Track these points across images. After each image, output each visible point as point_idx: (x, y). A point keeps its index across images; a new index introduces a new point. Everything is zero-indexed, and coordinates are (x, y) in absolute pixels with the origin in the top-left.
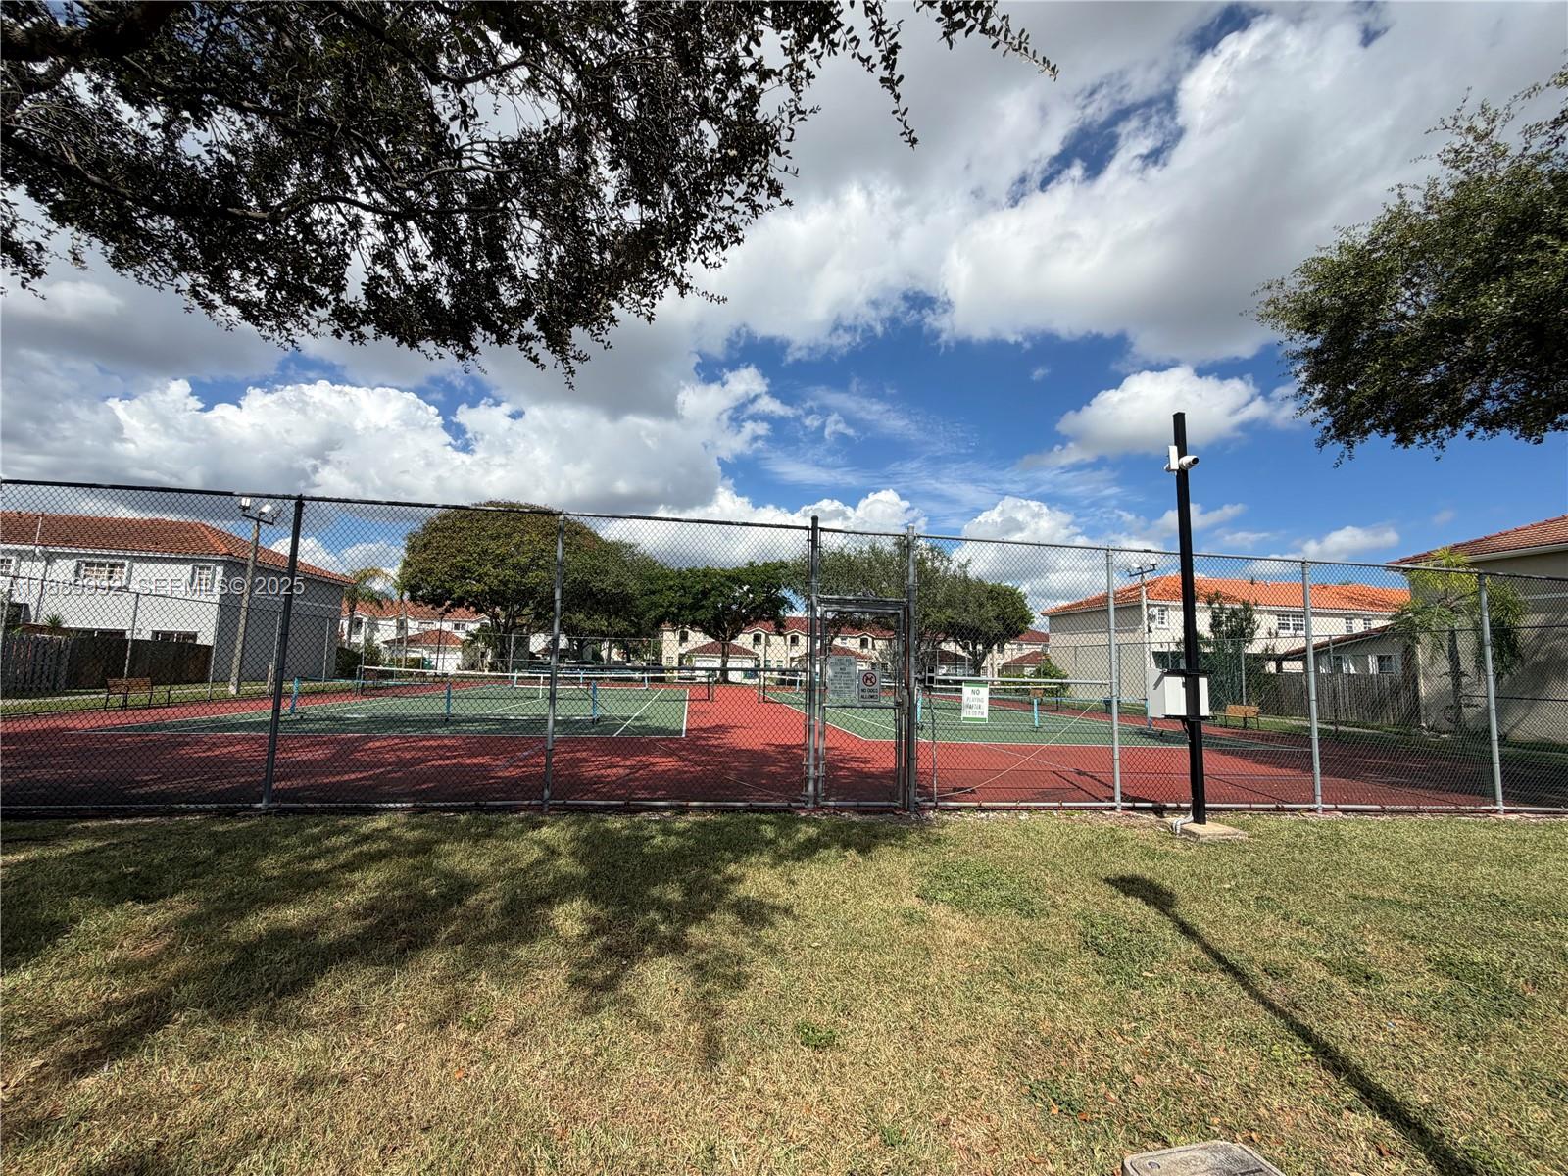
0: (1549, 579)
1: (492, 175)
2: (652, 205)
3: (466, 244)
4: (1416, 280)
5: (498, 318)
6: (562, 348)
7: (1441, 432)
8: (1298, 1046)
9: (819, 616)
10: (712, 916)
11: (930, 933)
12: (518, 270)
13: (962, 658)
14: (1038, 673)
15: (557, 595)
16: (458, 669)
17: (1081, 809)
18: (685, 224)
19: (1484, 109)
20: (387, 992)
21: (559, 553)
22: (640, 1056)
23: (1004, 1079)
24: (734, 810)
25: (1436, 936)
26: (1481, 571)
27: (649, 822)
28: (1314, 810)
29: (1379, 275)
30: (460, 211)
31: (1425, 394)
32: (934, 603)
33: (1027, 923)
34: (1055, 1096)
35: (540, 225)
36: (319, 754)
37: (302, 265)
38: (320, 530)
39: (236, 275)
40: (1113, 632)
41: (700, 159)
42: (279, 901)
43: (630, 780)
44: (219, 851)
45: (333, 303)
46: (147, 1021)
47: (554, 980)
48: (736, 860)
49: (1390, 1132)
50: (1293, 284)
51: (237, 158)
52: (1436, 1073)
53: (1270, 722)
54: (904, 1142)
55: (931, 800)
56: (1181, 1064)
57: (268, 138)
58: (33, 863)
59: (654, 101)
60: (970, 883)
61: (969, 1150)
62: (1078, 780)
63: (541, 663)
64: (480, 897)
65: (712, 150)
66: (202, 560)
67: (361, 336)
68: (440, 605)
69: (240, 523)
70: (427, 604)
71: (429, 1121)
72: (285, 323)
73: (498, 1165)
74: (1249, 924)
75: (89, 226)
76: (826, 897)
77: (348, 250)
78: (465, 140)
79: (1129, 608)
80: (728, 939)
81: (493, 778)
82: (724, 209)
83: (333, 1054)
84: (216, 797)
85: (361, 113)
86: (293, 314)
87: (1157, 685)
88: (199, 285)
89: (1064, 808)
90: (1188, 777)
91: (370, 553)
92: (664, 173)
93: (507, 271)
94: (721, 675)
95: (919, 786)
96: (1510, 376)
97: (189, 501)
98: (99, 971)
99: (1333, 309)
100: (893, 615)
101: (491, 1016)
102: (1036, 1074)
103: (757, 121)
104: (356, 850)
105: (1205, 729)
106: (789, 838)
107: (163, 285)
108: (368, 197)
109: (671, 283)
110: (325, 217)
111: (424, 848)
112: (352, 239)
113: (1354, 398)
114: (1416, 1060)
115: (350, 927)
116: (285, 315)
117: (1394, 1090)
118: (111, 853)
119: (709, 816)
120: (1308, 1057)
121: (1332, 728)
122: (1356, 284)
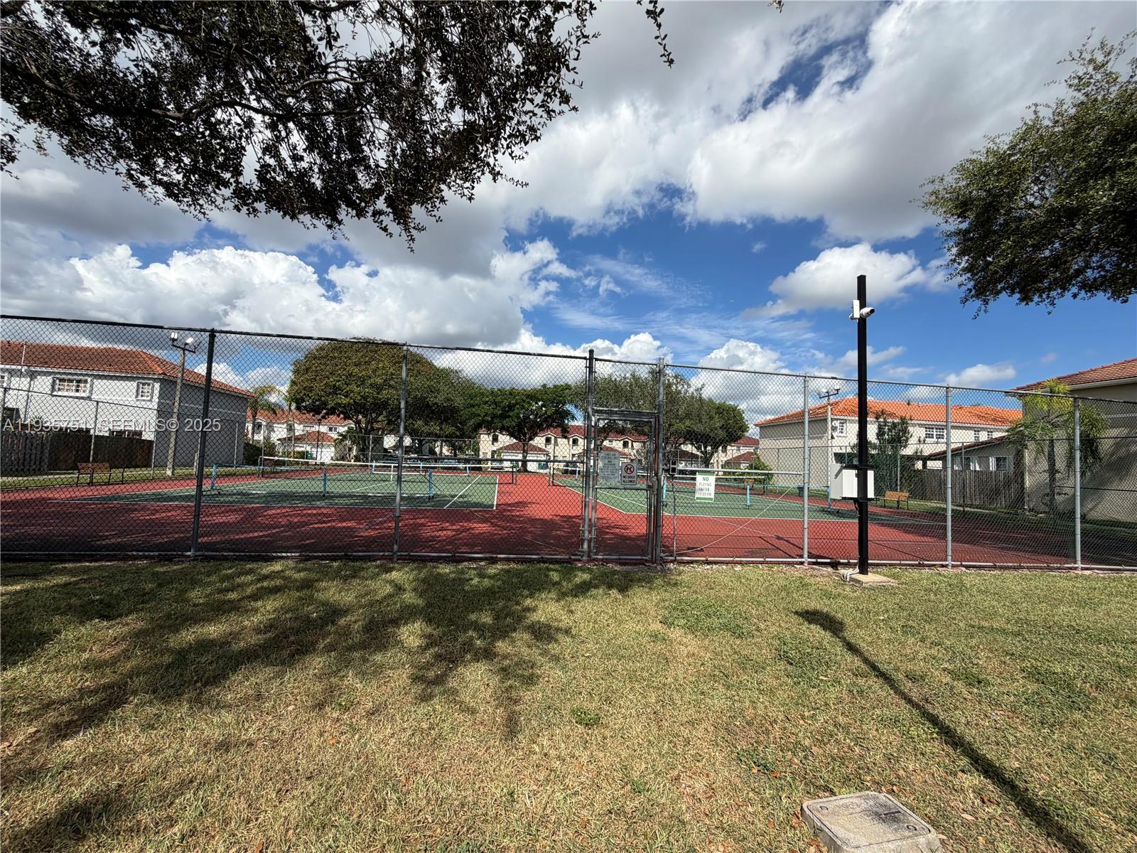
0: (1125, 402)
1: (351, 86)
2: (472, 110)
3: (333, 140)
4: (1042, 178)
5: (357, 197)
6: (405, 221)
7: (1053, 293)
8: (928, 728)
9: (593, 424)
10: (514, 635)
11: (669, 648)
12: (371, 160)
13: (697, 456)
14: (751, 467)
15: (403, 405)
16: (332, 459)
17: (779, 563)
18: (497, 124)
19: (1103, 45)
20: (281, 684)
21: (404, 374)
22: (461, 729)
23: (719, 748)
24: (531, 561)
25: (1029, 653)
26: (1076, 396)
27: (469, 568)
28: (946, 566)
29: (1015, 173)
30: (328, 113)
31: (1044, 264)
32: (677, 417)
33: (738, 642)
34: (756, 760)
35: (388, 126)
36: (232, 518)
37: (209, 155)
38: (231, 358)
39: (161, 162)
40: (807, 437)
41: (508, 75)
42: (203, 620)
43: (456, 539)
44: (160, 585)
45: (234, 184)
46: (110, 702)
47: (401, 677)
48: (531, 596)
49: (991, 787)
50: (950, 180)
51: (159, 72)
52: (1025, 748)
53: (916, 504)
54: (648, 791)
55: (671, 556)
56: (845, 740)
57: (181, 56)
58: (27, 591)
59: (474, 28)
60: (699, 613)
61: (694, 796)
62: (777, 543)
63: (391, 456)
64: (348, 619)
65: (518, 66)
66: (144, 378)
67: (255, 210)
68: (319, 414)
69: (171, 352)
70: (309, 412)
71: (311, 773)
72: (199, 200)
73: (360, 803)
74: (896, 644)
75: (48, 123)
76: (595, 622)
77: (244, 144)
78: (330, 59)
79: (819, 421)
80: (525, 651)
81: (357, 536)
82: (526, 113)
83: (243, 726)
84: (158, 547)
85: (251, 35)
86: (204, 193)
87: (837, 475)
88: (133, 170)
89: (767, 563)
90: (857, 542)
91: (268, 375)
92: (482, 85)
93: (362, 161)
94: (522, 465)
95: (664, 546)
96: (1107, 252)
97: (131, 332)
98: (75, 667)
99: (979, 199)
100: (647, 422)
101: (356, 701)
102: (742, 745)
103: (552, 43)
104: (259, 585)
105: (870, 509)
106: (569, 581)
107: (105, 169)
108: (258, 103)
109: (486, 170)
110: (226, 118)
111: (307, 585)
112: (247, 135)
113: (991, 267)
114: (1011, 739)
115: (254, 639)
116: (199, 193)
117: (994, 758)
118: (83, 585)
119: (512, 565)
120: (935, 735)
121: (962, 509)
122: (997, 181)
